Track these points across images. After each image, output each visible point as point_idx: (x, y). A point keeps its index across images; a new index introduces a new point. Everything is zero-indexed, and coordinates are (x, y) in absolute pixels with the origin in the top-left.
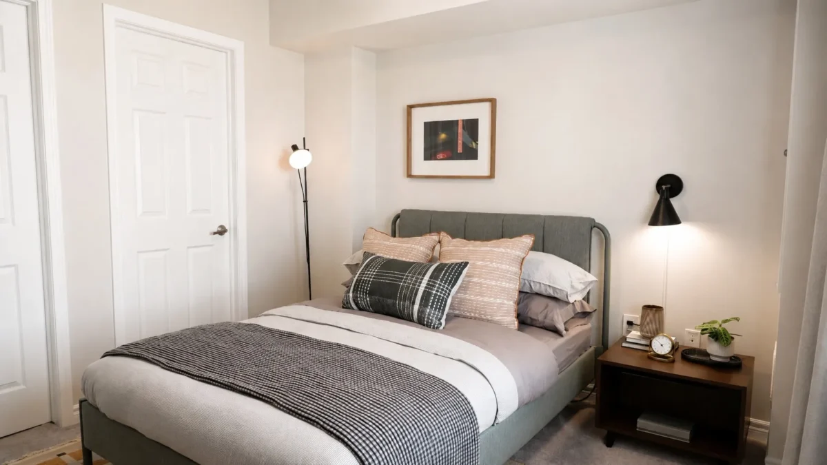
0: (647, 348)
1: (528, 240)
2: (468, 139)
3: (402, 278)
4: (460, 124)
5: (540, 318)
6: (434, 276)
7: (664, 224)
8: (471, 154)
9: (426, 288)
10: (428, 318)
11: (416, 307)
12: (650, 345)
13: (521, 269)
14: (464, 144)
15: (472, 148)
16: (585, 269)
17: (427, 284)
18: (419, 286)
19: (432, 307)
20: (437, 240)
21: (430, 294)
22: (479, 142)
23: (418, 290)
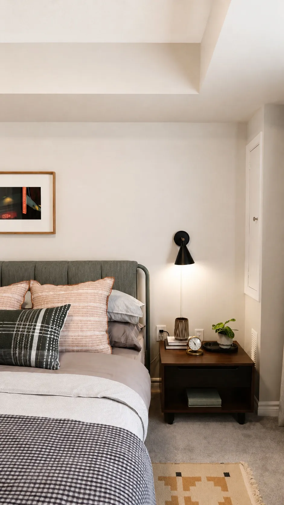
0: (186, 348)
1: (109, 282)
2: (32, 203)
3: (14, 328)
4: (24, 192)
5: (123, 340)
6: (45, 321)
7: (185, 264)
8: (35, 215)
9: (40, 333)
10: (47, 361)
11: (34, 353)
12: (188, 345)
13: (107, 304)
14: (28, 206)
15: (36, 210)
16: (135, 297)
17: (41, 330)
18: (34, 332)
19: (49, 350)
20: (27, 288)
21: (45, 338)
22: (42, 206)
23: (33, 336)
